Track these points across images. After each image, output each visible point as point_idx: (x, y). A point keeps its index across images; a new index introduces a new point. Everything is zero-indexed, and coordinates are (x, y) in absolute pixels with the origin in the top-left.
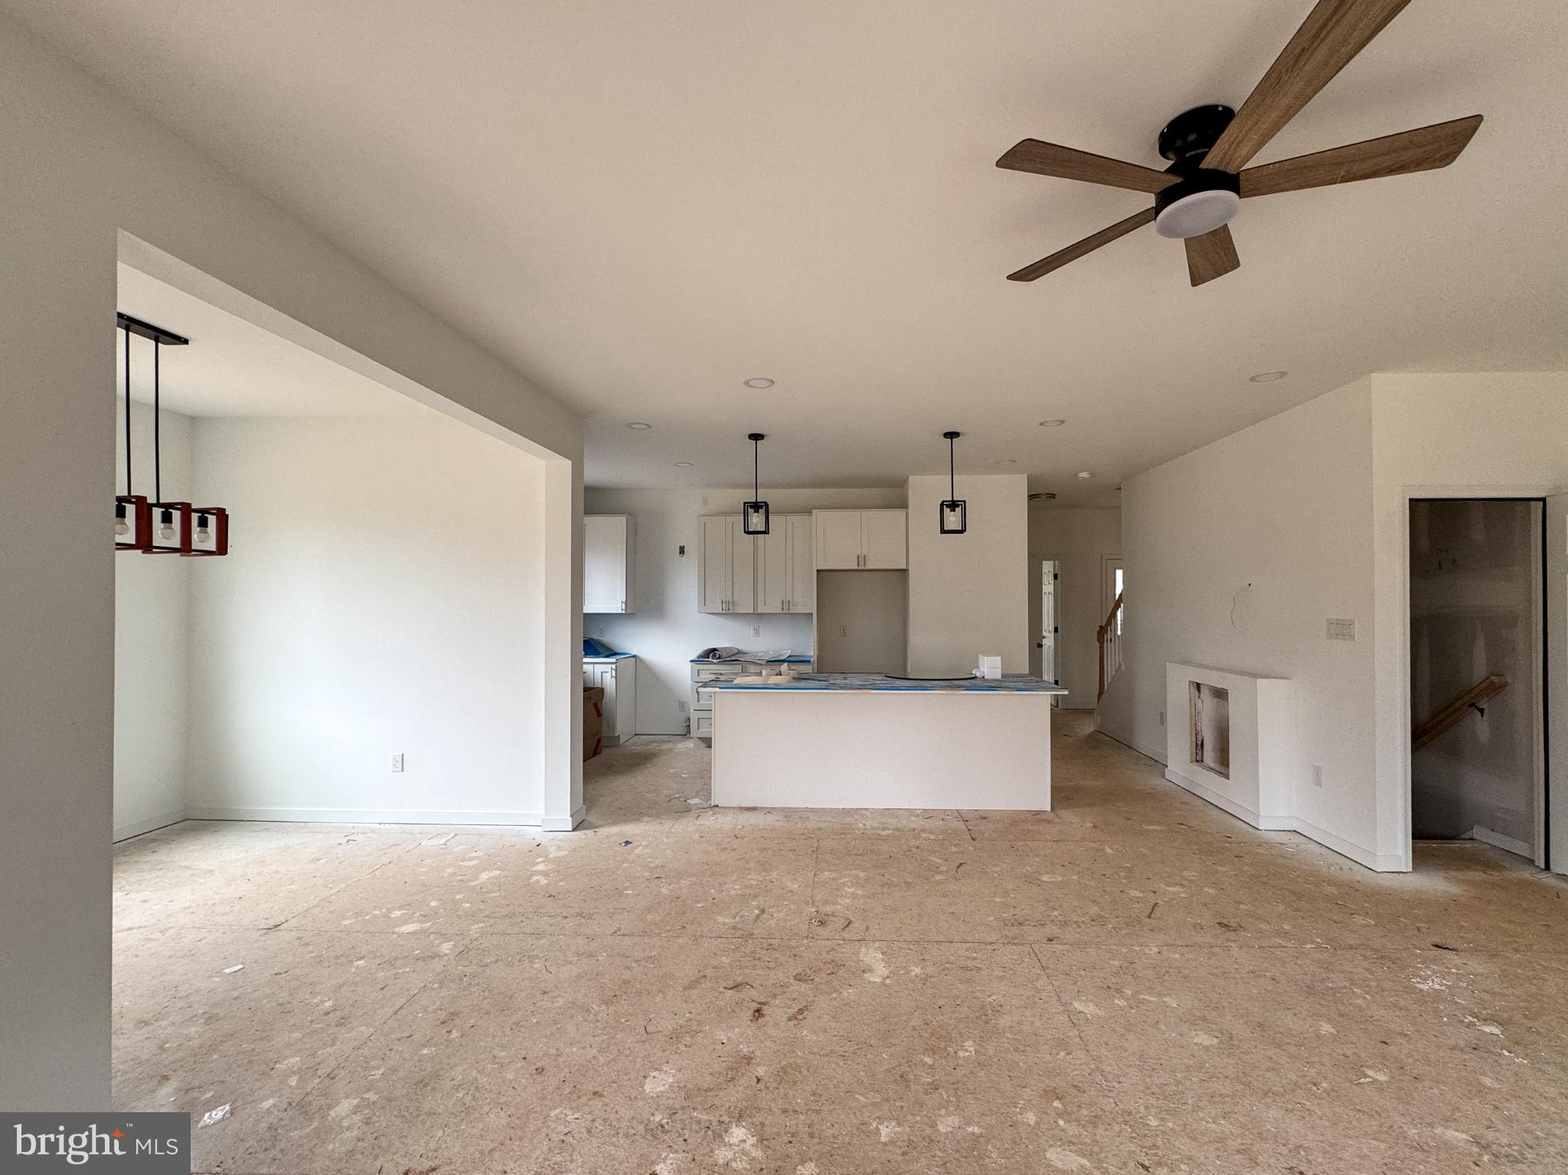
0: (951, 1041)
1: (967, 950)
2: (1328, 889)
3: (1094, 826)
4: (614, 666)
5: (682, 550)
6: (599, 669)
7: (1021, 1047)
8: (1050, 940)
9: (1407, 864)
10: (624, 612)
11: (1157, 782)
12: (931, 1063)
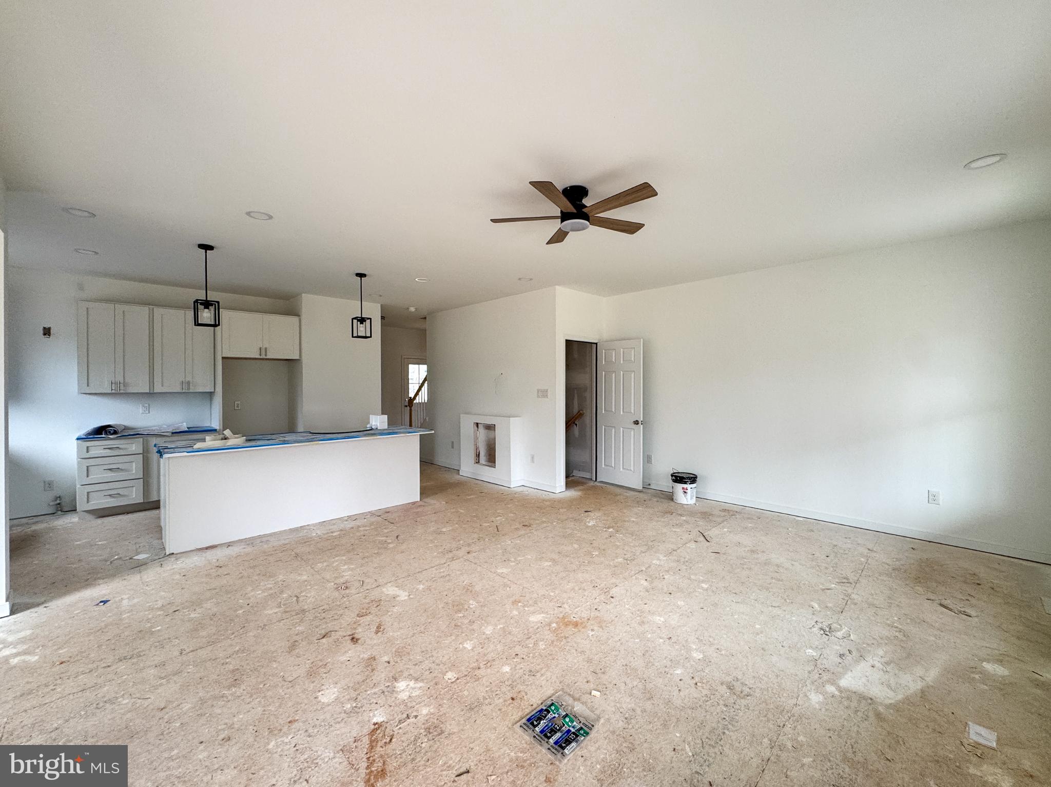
0: (462, 604)
1: (436, 570)
2: (548, 503)
3: (447, 503)
5: (48, 332)
7: (492, 593)
8: (468, 553)
9: (564, 489)
11: (457, 477)
12: (463, 615)
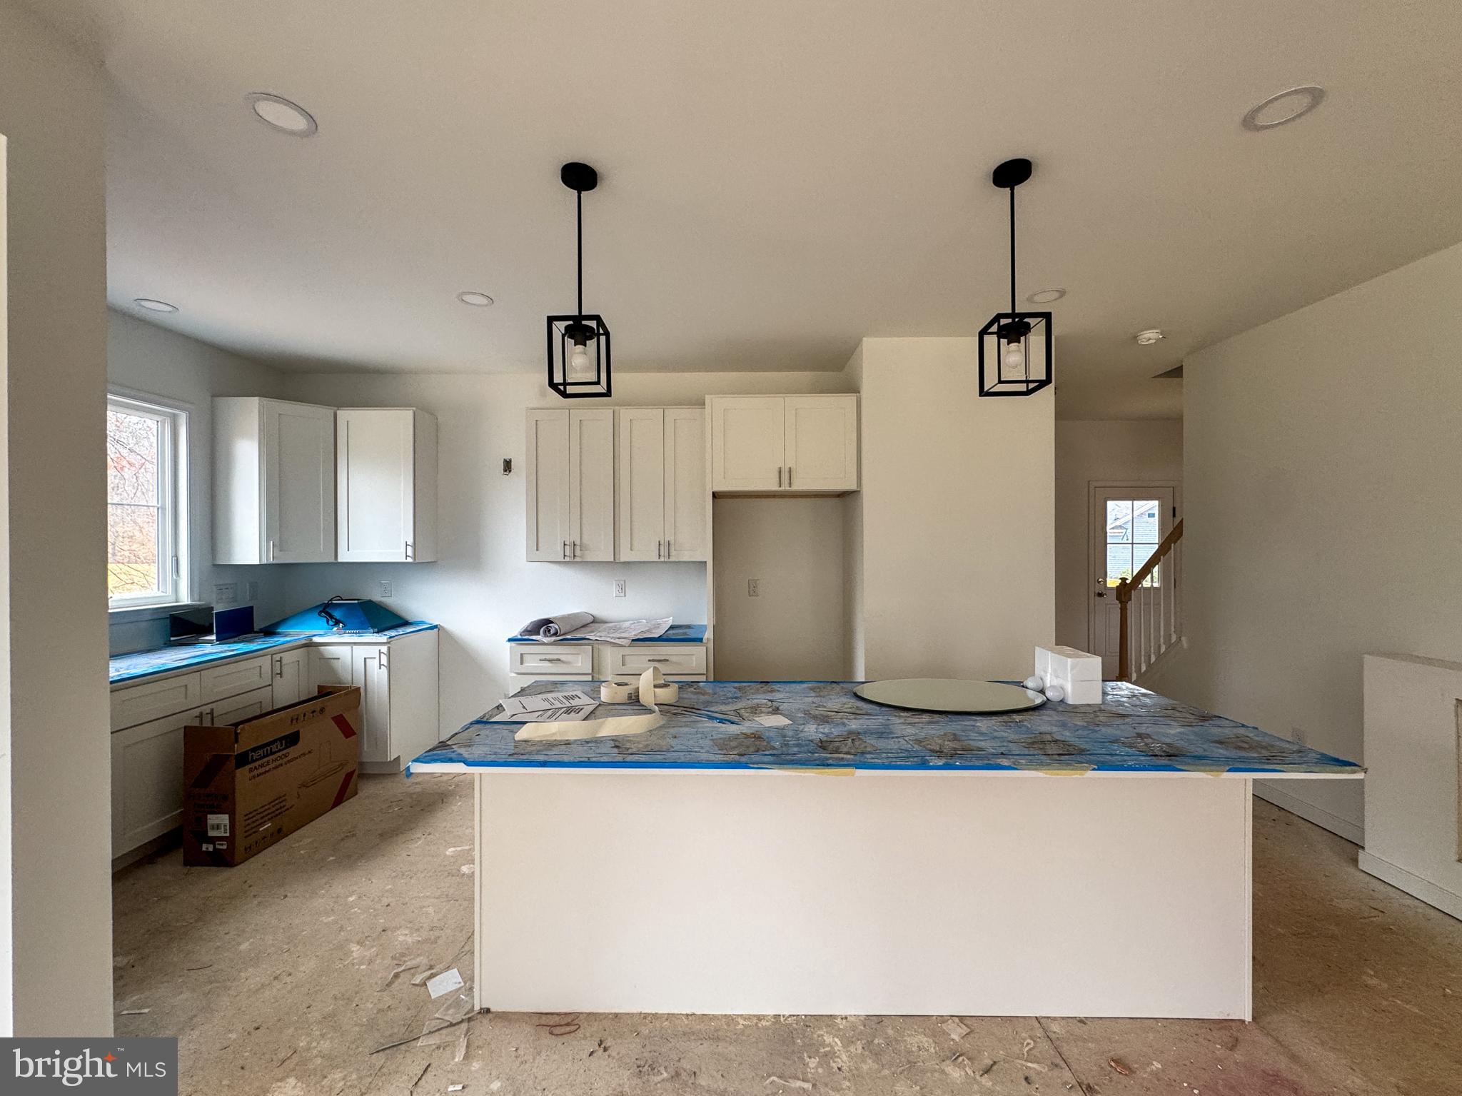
4: (384, 649)
5: (508, 466)
6: (360, 652)
10: (410, 560)
